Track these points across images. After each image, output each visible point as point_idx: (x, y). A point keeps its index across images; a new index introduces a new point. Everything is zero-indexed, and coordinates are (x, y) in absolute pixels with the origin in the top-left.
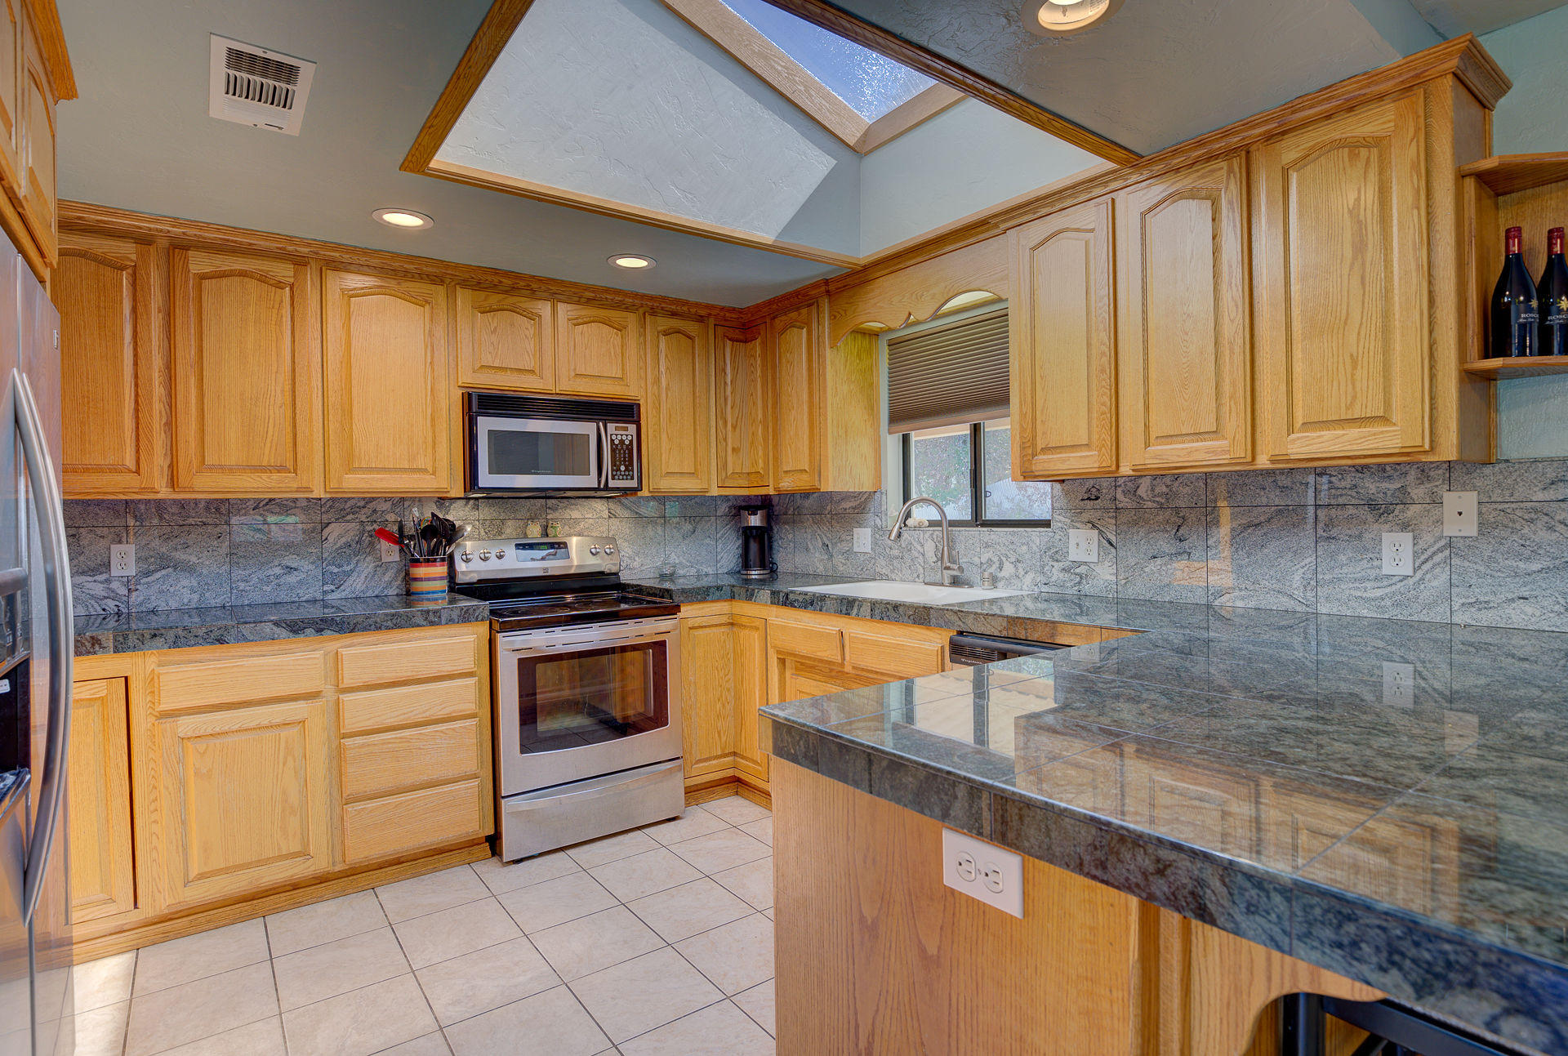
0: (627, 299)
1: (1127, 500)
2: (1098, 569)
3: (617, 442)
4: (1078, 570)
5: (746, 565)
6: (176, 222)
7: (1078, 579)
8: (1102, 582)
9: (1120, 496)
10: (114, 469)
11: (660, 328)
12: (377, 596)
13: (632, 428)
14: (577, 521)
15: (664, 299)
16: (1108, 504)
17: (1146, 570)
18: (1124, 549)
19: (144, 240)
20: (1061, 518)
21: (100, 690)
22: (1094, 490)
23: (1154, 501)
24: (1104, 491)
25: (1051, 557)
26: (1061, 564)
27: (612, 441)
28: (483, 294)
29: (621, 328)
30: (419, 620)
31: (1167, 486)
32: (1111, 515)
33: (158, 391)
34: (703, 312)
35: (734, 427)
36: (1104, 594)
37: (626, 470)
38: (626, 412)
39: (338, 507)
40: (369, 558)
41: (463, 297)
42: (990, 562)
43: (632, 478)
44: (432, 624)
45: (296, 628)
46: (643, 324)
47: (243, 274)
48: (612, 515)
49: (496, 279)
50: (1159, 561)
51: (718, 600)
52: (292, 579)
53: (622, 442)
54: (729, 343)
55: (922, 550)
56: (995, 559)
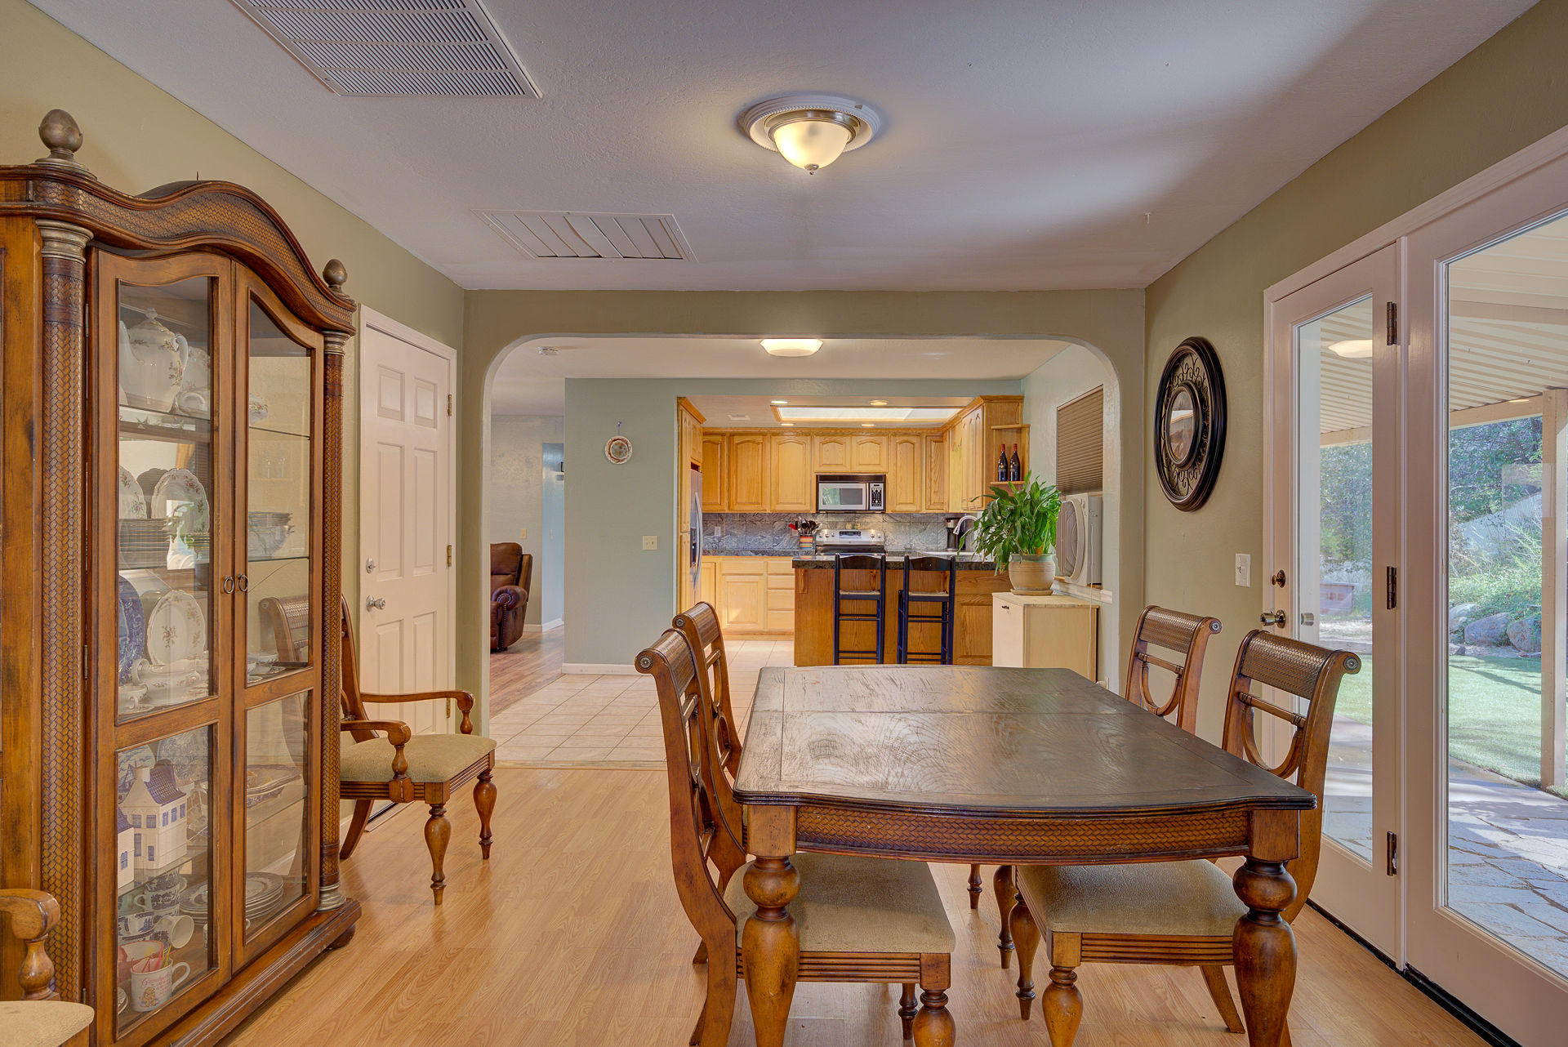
0: (883, 431)
5: (948, 547)
6: (731, 428)
10: (716, 504)
11: (897, 442)
13: (881, 485)
14: (868, 523)
19: (723, 435)
21: (709, 565)
27: (874, 491)
29: (880, 444)
33: (726, 480)
35: (935, 482)
37: (879, 502)
38: (880, 478)
39: (778, 516)
41: (817, 440)
43: (882, 506)
45: (756, 553)
46: (889, 440)
47: (748, 441)
48: (884, 521)
52: (763, 540)
53: (877, 491)
54: (933, 444)
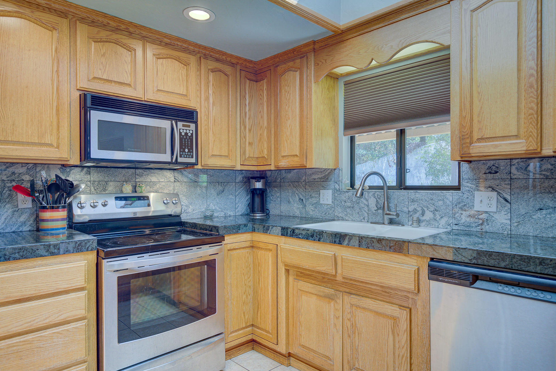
0: (190, 47)
1: (519, 173)
2: (496, 216)
3: (183, 134)
4: (480, 217)
7: (481, 222)
8: (499, 224)
9: (514, 170)
11: (209, 67)
12: (14, 232)
13: (193, 126)
14: (155, 183)
15: (212, 50)
16: (505, 176)
17: (534, 217)
18: (517, 204)
20: (468, 184)
22: (494, 167)
23: (541, 174)
24: (502, 168)
25: (461, 209)
26: (468, 213)
27: (180, 133)
28: (96, 30)
29: (186, 64)
30: (42, 252)
31: (552, 165)
32: (507, 182)
34: (234, 61)
35: (250, 130)
36: (501, 232)
37: (189, 151)
38: (189, 116)
40: (8, 206)
41: (82, 30)
42: (415, 211)
43: (192, 157)
44: (53, 254)
46: (199, 63)
48: (176, 181)
49: (106, 21)
50: (544, 212)
51: (245, 232)
53: (186, 134)
54: (248, 81)
55: (367, 203)
56: (419, 209)
